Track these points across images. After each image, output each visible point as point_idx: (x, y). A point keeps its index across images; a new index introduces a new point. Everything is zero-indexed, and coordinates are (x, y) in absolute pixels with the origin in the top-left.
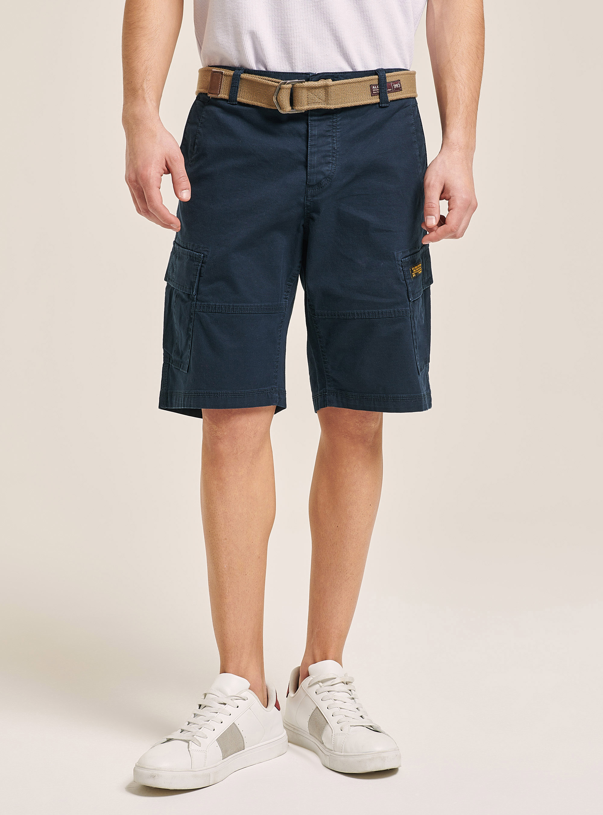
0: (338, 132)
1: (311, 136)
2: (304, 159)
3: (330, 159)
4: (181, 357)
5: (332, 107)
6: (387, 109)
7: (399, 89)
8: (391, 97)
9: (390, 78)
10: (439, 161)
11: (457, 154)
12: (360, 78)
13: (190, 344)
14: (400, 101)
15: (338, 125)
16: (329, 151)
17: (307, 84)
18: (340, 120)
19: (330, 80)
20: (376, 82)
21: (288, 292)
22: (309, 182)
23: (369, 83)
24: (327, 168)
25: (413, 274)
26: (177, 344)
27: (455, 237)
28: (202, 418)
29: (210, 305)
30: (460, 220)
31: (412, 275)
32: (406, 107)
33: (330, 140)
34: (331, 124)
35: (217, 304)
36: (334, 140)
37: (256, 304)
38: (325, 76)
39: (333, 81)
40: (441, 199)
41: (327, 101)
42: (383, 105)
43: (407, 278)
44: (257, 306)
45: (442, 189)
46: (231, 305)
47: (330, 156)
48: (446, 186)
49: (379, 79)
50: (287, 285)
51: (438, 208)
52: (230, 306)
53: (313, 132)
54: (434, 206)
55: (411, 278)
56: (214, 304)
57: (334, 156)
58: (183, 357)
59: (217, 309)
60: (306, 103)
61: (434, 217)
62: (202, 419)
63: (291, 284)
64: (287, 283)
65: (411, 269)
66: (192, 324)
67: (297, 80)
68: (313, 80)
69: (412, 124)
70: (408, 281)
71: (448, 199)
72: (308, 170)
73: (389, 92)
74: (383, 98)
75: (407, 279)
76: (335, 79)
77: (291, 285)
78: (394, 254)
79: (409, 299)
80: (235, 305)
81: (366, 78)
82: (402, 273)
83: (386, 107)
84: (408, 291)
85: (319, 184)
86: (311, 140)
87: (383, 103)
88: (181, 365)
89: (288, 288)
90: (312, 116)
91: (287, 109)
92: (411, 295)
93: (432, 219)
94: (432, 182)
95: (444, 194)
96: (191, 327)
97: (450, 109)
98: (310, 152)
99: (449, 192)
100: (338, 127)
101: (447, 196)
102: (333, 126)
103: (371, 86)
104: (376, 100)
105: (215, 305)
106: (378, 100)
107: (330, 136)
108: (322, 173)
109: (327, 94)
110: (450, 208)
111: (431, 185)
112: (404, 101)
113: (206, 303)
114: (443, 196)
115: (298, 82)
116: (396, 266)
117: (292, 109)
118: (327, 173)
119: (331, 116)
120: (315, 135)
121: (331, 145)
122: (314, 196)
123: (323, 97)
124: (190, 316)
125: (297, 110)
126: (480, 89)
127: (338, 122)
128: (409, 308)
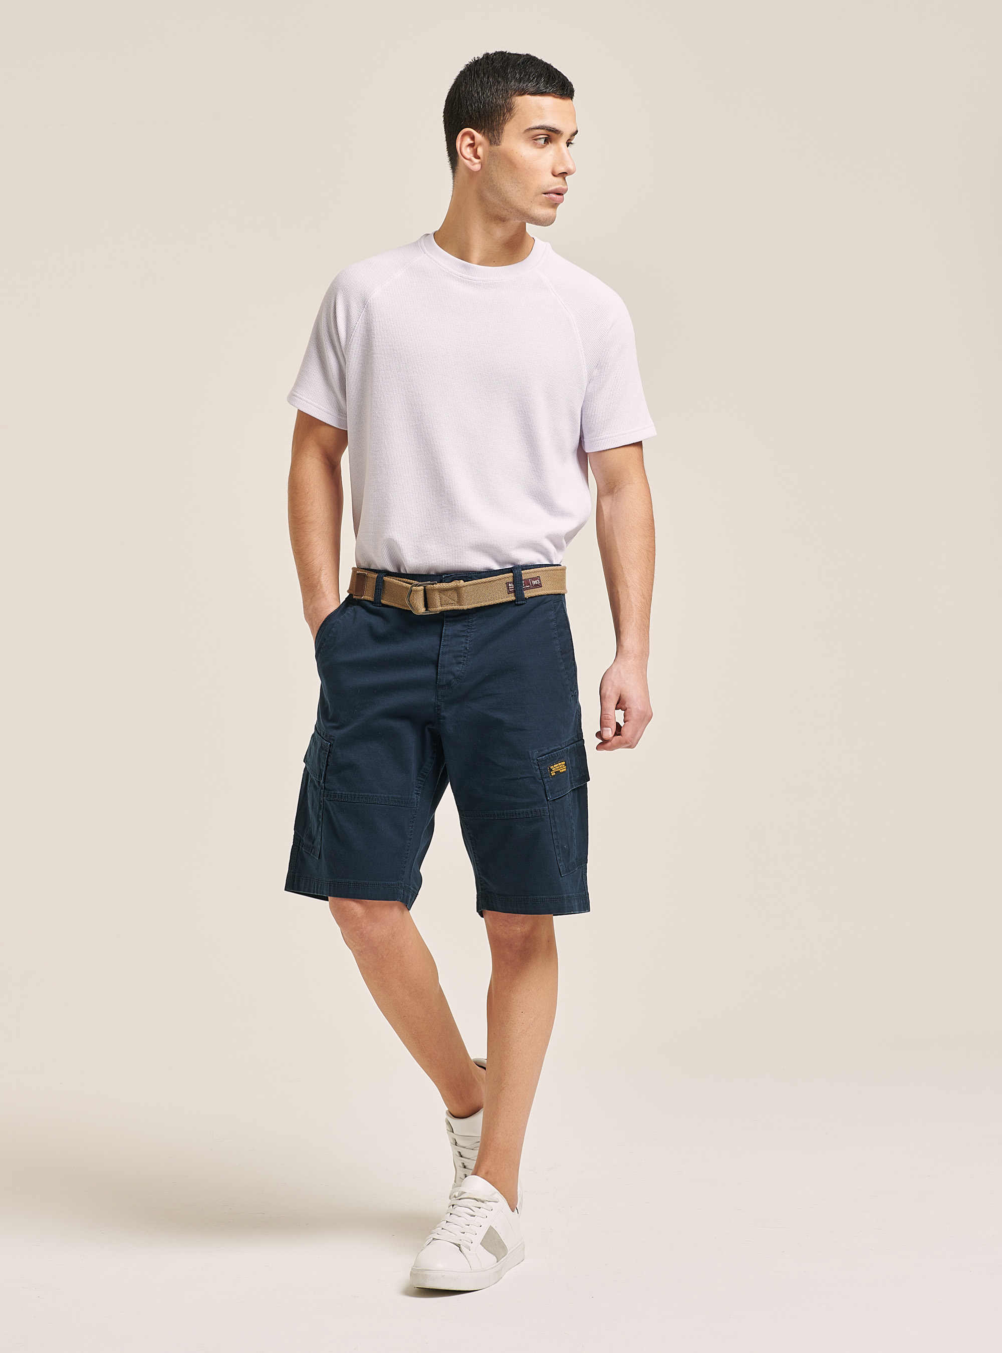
0: (473, 632)
1: (445, 636)
2: (436, 659)
3: (462, 659)
4: (313, 844)
5: (465, 607)
6: (523, 606)
7: (539, 586)
8: (528, 594)
9: (526, 574)
10: (614, 670)
11: (631, 662)
12: (495, 577)
13: (320, 831)
14: (539, 597)
15: (473, 626)
16: (460, 651)
17: (438, 586)
18: (475, 620)
19: (462, 581)
20: (511, 580)
21: (420, 787)
22: (439, 682)
23: (504, 582)
24: (458, 669)
25: (552, 772)
26: (310, 828)
27: (630, 747)
28: (328, 900)
29: (336, 794)
30: (635, 732)
31: (551, 774)
32: (545, 603)
33: (463, 640)
34: (466, 624)
35: (344, 793)
36: (467, 640)
37: (382, 795)
38: (459, 577)
39: (465, 582)
40: (616, 709)
41: (459, 602)
42: (519, 602)
43: (544, 776)
44: (384, 797)
45: (617, 700)
46: (357, 794)
47: (461, 656)
48: (622, 697)
49: (513, 577)
50: (419, 780)
51: (614, 719)
52: (355, 795)
53: (447, 633)
54: (610, 717)
55: (549, 777)
56: (340, 792)
57: (465, 657)
58: (315, 843)
59: (343, 798)
60: (439, 604)
61: (610, 729)
62: (328, 902)
63: (423, 779)
64: (419, 778)
65: (550, 768)
66: (321, 811)
67: (430, 582)
68: (446, 581)
69: (553, 620)
70: (545, 780)
71: (625, 710)
72: (439, 670)
73: (527, 589)
74: (519, 595)
75: (544, 778)
76: (469, 579)
77: (422, 781)
78: (528, 753)
79: (547, 799)
80: (361, 794)
81: (501, 576)
82: (538, 772)
83: (522, 604)
84: (545, 790)
85: (449, 684)
86: (445, 640)
87: (519, 601)
88: (312, 850)
89: (420, 783)
90: (447, 617)
91: (421, 610)
92: (549, 794)
93: (608, 730)
94: (608, 693)
95: (619, 704)
96: (321, 814)
97: (623, 616)
98: (442, 652)
99: (624, 703)
100: (473, 627)
101: (623, 707)
102: (468, 626)
103: (507, 584)
104: (512, 597)
105: (342, 794)
106: (514, 598)
107: (464, 636)
108: (452, 673)
109: (459, 596)
110: (626, 720)
111: (607, 696)
112: (543, 597)
113: (333, 792)
114: (619, 706)
115: (429, 584)
116: (531, 765)
117: (427, 610)
118: (457, 673)
119: (467, 616)
120: (448, 636)
121: (463, 645)
122: (444, 697)
123: (456, 599)
124: (320, 803)
125: (431, 612)
126: (652, 591)
127: (473, 622)
128: (547, 808)
